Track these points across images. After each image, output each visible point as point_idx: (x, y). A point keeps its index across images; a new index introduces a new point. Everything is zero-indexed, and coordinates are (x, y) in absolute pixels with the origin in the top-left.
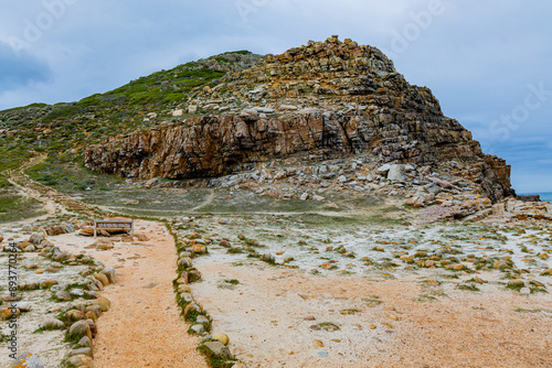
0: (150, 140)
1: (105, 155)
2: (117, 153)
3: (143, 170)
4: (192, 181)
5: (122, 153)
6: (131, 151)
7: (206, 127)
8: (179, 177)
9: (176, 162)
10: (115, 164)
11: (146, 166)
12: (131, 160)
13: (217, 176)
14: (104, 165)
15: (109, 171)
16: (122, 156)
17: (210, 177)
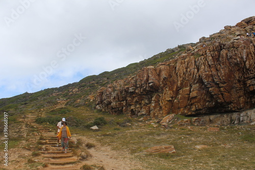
0: (159, 75)
1: (114, 95)
2: (126, 91)
3: (155, 107)
4: (212, 117)
5: (131, 90)
6: (141, 86)
7: (224, 52)
8: (198, 114)
9: (194, 94)
10: (124, 103)
11: (157, 102)
12: (141, 96)
13: (239, 110)
14: (113, 104)
15: (119, 111)
16: (132, 93)
17: (232, 112)
